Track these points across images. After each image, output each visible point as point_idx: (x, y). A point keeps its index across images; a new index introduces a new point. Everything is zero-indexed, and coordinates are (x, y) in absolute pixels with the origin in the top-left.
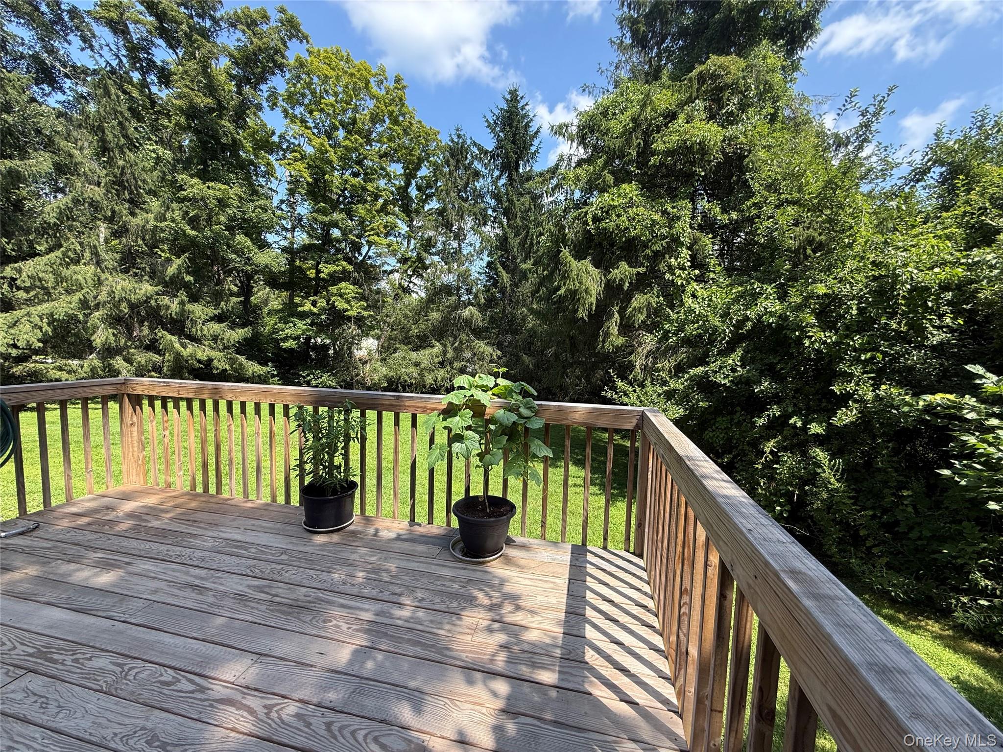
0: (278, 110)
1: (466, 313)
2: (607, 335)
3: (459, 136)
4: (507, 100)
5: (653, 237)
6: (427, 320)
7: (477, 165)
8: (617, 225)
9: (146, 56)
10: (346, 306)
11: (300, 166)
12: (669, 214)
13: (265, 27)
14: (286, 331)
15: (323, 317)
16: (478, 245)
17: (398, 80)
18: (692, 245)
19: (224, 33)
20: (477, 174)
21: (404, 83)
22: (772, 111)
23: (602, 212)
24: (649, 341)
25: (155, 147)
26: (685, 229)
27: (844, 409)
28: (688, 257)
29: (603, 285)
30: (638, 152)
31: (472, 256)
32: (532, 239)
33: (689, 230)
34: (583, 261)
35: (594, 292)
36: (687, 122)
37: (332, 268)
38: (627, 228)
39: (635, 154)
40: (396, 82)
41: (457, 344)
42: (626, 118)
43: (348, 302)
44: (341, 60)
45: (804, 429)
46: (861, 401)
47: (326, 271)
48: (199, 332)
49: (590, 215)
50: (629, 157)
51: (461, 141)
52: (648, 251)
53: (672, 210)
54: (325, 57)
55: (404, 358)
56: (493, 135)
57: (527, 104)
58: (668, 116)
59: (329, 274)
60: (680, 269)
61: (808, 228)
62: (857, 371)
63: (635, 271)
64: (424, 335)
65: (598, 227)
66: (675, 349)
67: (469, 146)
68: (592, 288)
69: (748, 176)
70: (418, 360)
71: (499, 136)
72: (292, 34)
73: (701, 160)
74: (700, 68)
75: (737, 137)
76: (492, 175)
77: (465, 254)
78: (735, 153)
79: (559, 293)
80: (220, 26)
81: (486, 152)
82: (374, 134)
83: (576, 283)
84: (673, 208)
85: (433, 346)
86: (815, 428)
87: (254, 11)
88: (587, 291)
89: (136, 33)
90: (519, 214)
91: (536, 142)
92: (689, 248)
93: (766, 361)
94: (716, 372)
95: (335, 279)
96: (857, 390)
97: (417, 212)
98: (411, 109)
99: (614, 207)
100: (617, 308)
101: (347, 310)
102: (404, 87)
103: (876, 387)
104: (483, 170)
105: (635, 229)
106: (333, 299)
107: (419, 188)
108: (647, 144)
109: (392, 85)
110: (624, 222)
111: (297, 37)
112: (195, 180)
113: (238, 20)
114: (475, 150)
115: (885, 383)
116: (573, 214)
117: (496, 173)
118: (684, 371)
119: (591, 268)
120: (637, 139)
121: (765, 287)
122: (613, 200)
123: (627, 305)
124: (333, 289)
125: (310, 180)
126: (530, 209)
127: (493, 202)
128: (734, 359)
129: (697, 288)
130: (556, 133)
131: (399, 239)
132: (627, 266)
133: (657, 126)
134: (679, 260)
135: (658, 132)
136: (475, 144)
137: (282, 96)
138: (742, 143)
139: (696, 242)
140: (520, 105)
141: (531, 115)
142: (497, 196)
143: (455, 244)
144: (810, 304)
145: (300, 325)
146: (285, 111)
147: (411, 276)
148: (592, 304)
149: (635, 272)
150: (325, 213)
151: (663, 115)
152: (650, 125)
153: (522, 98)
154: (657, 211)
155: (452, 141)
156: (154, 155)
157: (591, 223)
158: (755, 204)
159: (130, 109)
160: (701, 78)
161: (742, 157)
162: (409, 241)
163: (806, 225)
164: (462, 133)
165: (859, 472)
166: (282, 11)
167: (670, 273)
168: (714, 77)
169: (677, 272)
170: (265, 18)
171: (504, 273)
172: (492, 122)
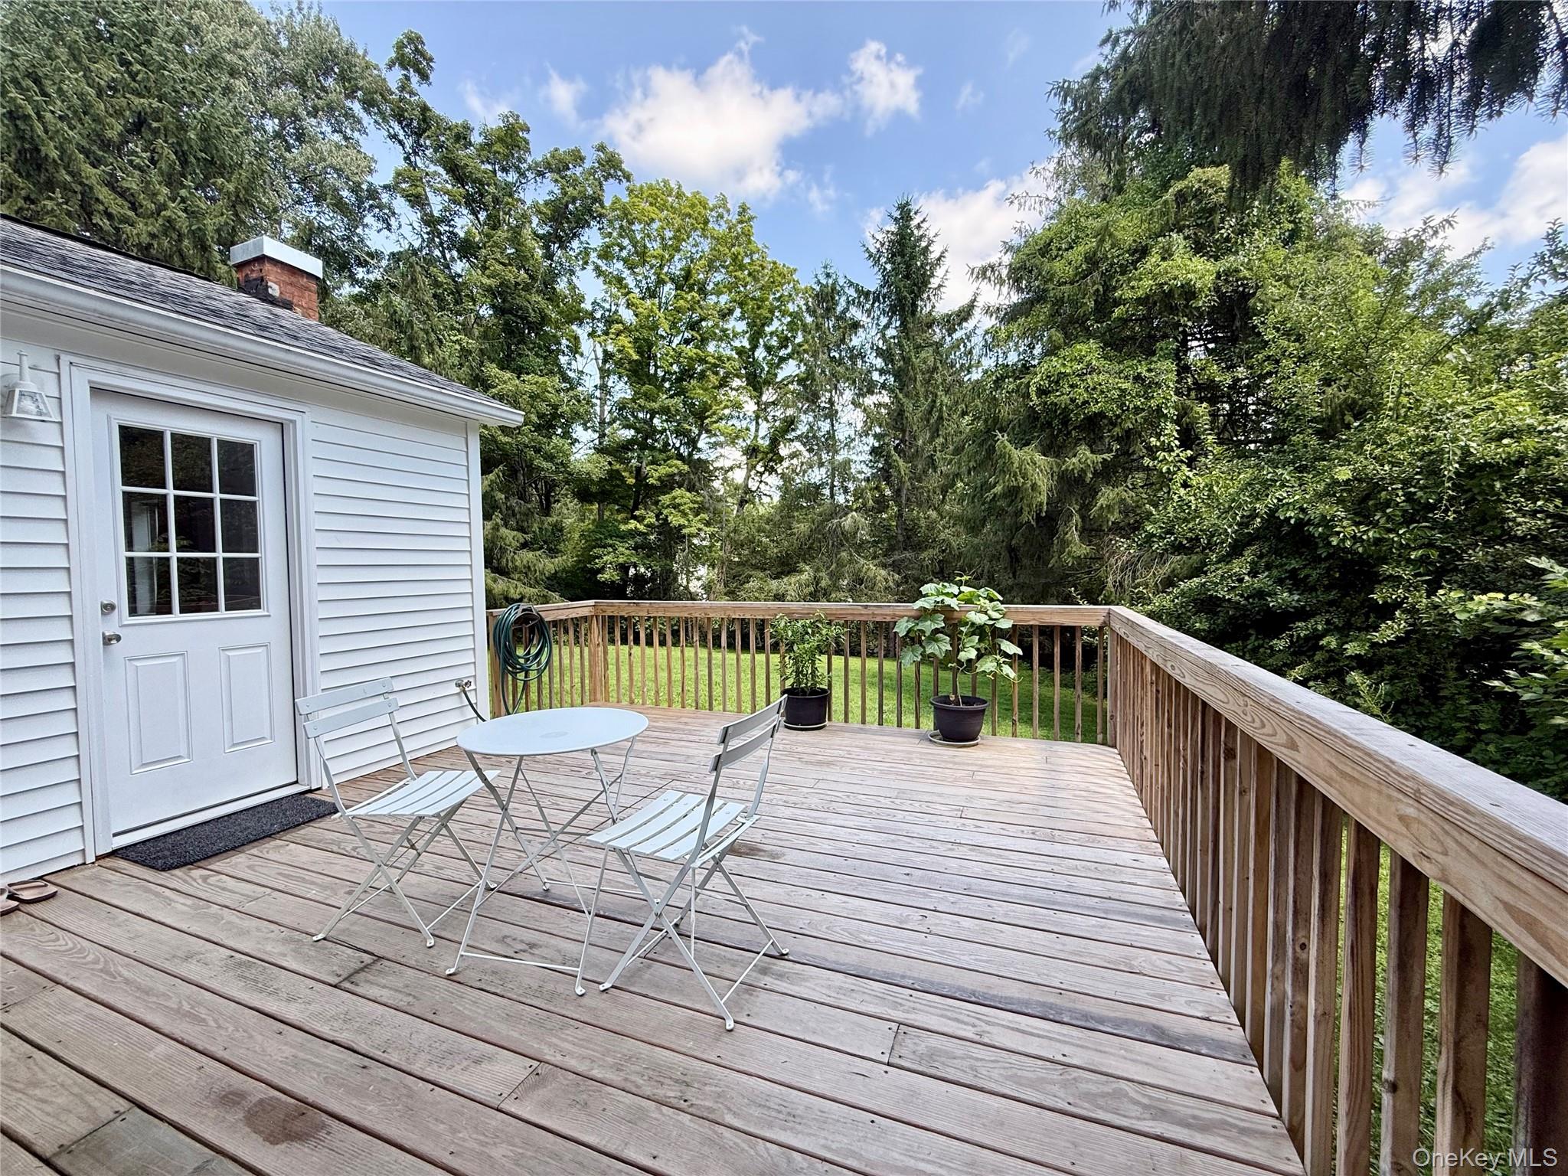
0: (590, 267)
1: (847, 522)
2: (1065, 543)
3: (828, 275)
4: (896, 219)
5: (1123, 411)
6: (790, 535)
7: (855, 313)
8: (1071, 399)
9: (447, 228)
10: (683, 521)
11: (625, 341)
12: (1144, 380)
13: (578, 171)
14: (605, 558)
15: (652, 537)
16: (860, 425)
17: (743, 210)
18: (1180, 417)
19: (531, 185)
20: (856, 326)
21: (751, 213)
22: (1291, 226)
23: (1050, 382)
24: (1124, 548)
25: (459, 337)
26: (1167, 397)
27: (1389, 622)
28: (1175, 434)
29: (1056, 478)
30: (1095, 301)
31: (853, 440)
32: (941, 411)
33: (1175, 398)
34: (1026, 449)
35: (1044, 488)
36: (1164, 259)
37: (663, 470)
38: (1086, 402)
39: (1092, 304)
40: (740, 214)
41: (833, 567)
42: (1077, 255)
43: (684, 514)
44: (670, 195)
45: (1341, 650)
46: (1413, 611)
47: (656, 475)
48: (510, 564)
49: (1033, 389)
50: (1085, 308)
51: (830, 281)
52: (1117, 430)
53: (1147, 375)
54: (650, 195)
55: (761, 589)
56: (876, 269)
57: (924, 221)
58: (1136, 251)
59: (659, 479)
60: (1164, 450)
61: (1346, 387)
62: (1406, 573)
63: (1099, 458)
64: (787, 555)
65: (1046, 403)
66: (1162, 558)
67: (842, 288)
68: (1040, 483)
69: (1256, 320)
70: (781, 592)
71: (885, 269)
72: (610, 174)
73: (1186, 306)
74: (1178, 186)
75: (1237, 271)
76: (878, 324)
77: (842, 438)
78: (1235, 291)
79: (995, 490)
80: (525, 177)
81: (867, 294)
82: (711, 285)
83: (1019, 478)
84: (1150, 370)
85: (801, 572)
86: (1352, 648)
87: (565, 152)
88: (1034, 487)
89: (437, 204)
90: (919, 377)
91: (939, 272)
92: (1177, 422)
93: (1287, 567)
94: (1217, 584)
95: (667, 484)
96: (1407, 598)
97: (767, 383)
98: (760, 246)
99: (1066, 375)
100: (1077, 507)
101: (684, 526)
102: (751, 219)
103: (1431, 593)
104: (864, 319)
105: (1097, 403)
106: (665, 512)
107: (769, 349)
108: (1108, 289)
109: (734, 218)
110: (1081, 394)
111: (615, 177)
112: (508, 375)
113: (548, 166)
114: (852, 292)
115: (1442, 587)
116: (1010, 385)
117: (884, 321)
118: (1173, 585)
119: (1039, 458)
120: (1094, 283)
121: (1280, 471)
122: (1064, 365)
123: (1090, 504)
124: (665, 499)
125: (636, 357)
126: (935, 369)
127: (879, 363)
128: (1240, 566)
129: (1190, 474)
130: (977, 277)
131: (744, 424)
132: (1088, 453)
133: (1121, 266)
134: (1162, 438)
135: (1123, 273)
136: (851, 284)
137: (595, 250)
138: (1245, 278)
139: (1186, 413)
140: (914, 223)
141: (931, 234)
142: (885, 354)
143: (825, 426)
144: (1335, 493)
145: (621, 549)
146: (597, 268)
147: (762, 474)
148: (1041, 504)
149: (1100, 460)
150: (648, 397)
151: (1128, 252)
152: (1112, 265)
153: (916, 213)
154: (1126, 378)
155: (819, 283)
156: (458, 347)
157: (1035, 398)
158: (1268, 358)
159: (435, 296)
160: (1181, 197)
161: (1245, 297)
162: (757, 424)
163: (1343, 382)
164: (831, 271)
165: (1422, 704)
166: (601, 148)
167: (1149, 456)
168: (1198, 195)
169: (1161, 455)
170: (579, 158)
171: (901, 462)
172: (874, 251)
